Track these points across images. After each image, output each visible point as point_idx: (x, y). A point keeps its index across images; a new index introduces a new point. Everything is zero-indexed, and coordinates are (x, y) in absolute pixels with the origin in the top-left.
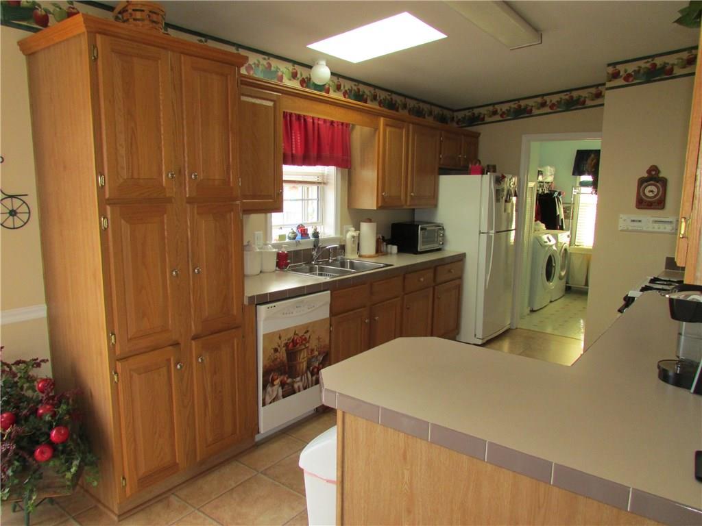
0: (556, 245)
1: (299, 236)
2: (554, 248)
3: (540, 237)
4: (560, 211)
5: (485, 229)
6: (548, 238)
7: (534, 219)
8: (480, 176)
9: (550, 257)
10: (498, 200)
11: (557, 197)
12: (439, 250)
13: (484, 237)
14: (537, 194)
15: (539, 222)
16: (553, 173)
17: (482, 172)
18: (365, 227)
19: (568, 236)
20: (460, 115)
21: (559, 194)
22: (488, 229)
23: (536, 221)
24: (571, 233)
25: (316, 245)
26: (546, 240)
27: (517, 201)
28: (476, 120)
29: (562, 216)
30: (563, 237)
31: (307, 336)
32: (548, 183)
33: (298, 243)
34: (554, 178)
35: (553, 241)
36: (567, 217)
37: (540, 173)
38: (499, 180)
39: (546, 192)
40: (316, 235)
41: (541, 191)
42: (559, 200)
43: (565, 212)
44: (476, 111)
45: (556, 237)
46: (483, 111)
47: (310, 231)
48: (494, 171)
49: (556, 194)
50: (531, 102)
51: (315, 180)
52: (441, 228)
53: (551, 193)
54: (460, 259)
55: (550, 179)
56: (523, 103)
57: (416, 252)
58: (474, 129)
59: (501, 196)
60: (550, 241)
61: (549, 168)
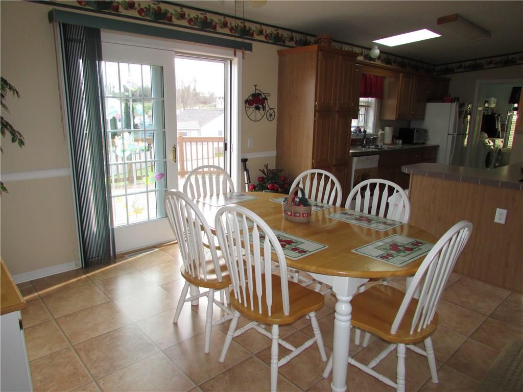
0: (494, 146)
1: (358, 132)
2: (492, 147)
3: (484, 141)
4: (499, 126)
5: (451, 132)
6: (488, 141)
7: (480, 130)
8: (450, 103)
9: (489, 153)
10: (460, 117)
11: (497, 117)
12: (424, 143)
13: (450, 137)
14: (483, 115)
15: (483, 132)
16: (496, 102)
17: (452, 101)
18: (388, 129)
19: (502, 142)
20: (439, 68)
21: (499, 115)
22: (453, 132)
23: (481, 131)
24: (505, 140)
25: (364, 137)
26: (488, 142)
27: (471, 118)
28: (449, 71)
29: (500, 129)
30: (499, 142)
31: (369, 173)
32: (491, 108)
33: (358, 135)
34: (496, 106)
35: (492, 144)
36: (503, 130)
37: (487, 102)
38: (461, 106)
39: (489, 114)
40: (365, 131)
41: (486, 113)
42: (498, 119)
43: (501, 127)
44: (449, 66)
45: (494, 142)
46: (454, 65)
47: (362, 130)
48: (458, 101)
49: (496, 115)
50: (483, 61)
51: (364, 104)
52: (426, 131)
53: (493, 114)
54: (436, 148)
55: (493, 106)
56: (478, 62)
57: (412, 143)
58: (447, 76)
59: (462, 114)
60: (490, 143)
61: (493, 99)
